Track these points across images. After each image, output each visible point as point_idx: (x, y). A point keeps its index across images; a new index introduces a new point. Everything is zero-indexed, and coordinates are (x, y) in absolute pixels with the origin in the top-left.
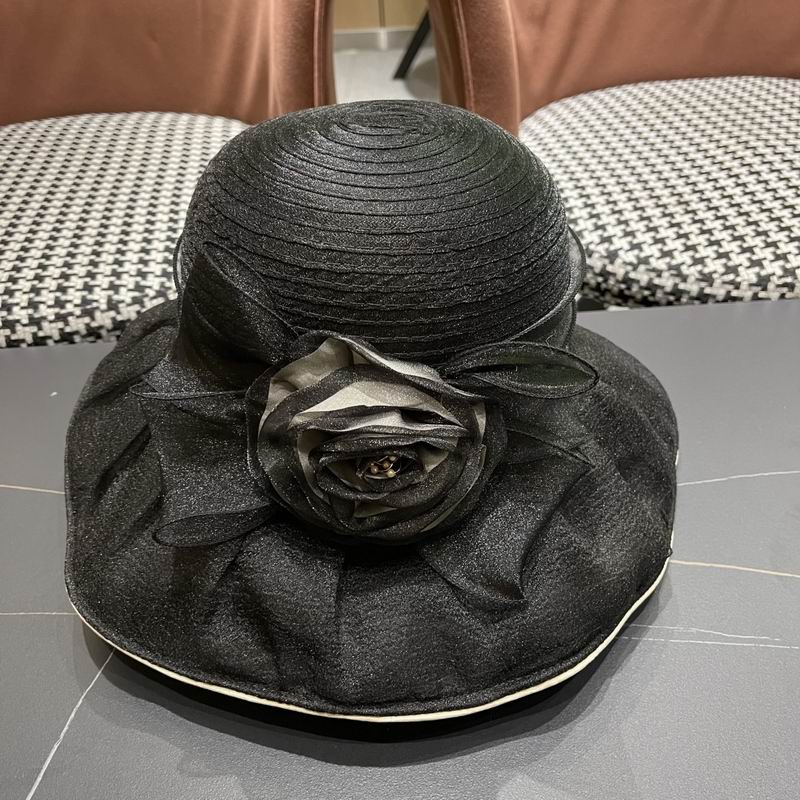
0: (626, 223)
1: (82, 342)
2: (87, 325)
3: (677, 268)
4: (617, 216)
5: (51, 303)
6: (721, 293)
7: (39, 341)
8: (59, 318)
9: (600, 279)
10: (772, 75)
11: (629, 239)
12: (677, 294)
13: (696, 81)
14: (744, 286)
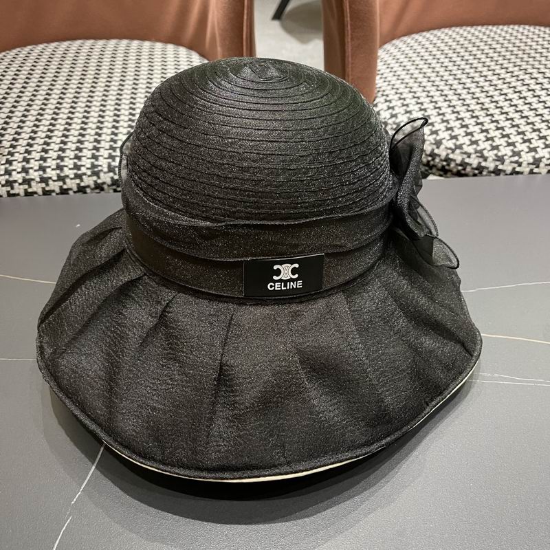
0: (447, 121)
1: (92, 193)
2: (95, 182)
3: (481, 152)
4: (441, 117)
5: (72, 166)
6: (509, 169)
7: (64, 192)
8: (78, 176)
9: (430, 158)
10: (541, 25)
11: (450, 132)
12: (480, 169)
13: (490, 27)
14: (524, 164)
